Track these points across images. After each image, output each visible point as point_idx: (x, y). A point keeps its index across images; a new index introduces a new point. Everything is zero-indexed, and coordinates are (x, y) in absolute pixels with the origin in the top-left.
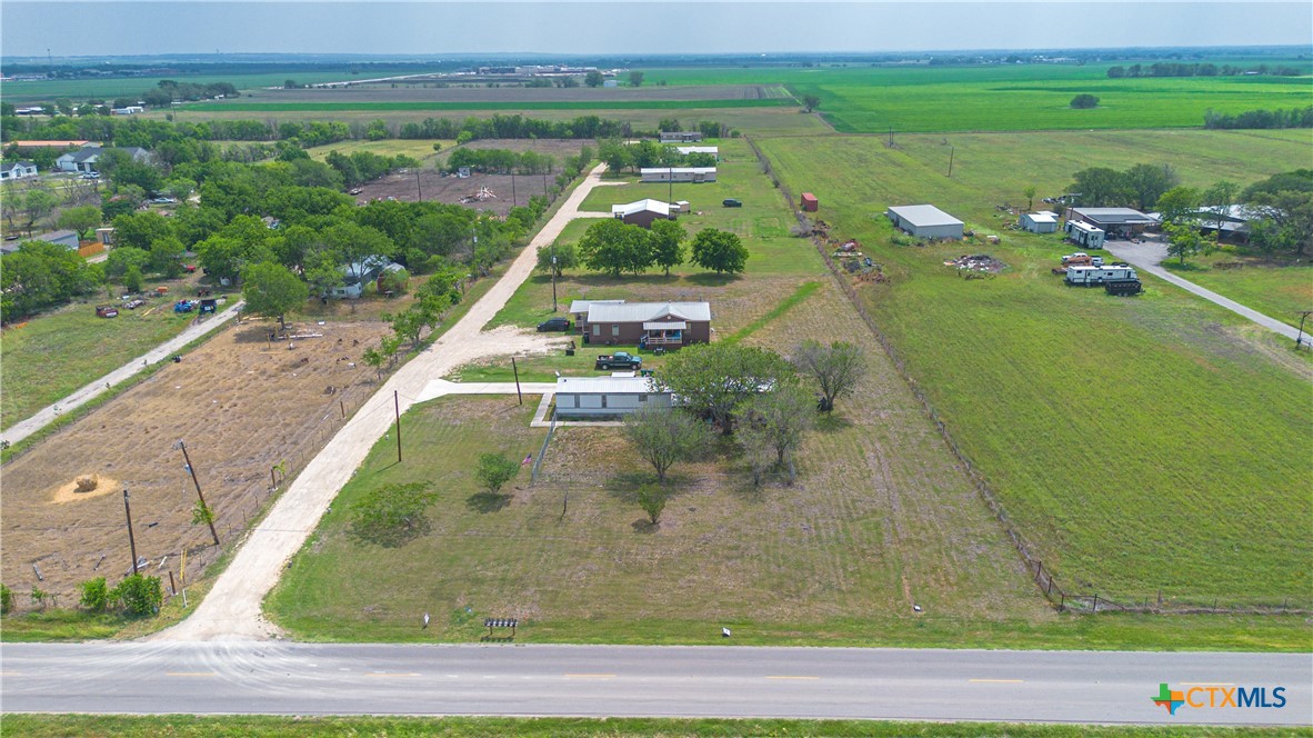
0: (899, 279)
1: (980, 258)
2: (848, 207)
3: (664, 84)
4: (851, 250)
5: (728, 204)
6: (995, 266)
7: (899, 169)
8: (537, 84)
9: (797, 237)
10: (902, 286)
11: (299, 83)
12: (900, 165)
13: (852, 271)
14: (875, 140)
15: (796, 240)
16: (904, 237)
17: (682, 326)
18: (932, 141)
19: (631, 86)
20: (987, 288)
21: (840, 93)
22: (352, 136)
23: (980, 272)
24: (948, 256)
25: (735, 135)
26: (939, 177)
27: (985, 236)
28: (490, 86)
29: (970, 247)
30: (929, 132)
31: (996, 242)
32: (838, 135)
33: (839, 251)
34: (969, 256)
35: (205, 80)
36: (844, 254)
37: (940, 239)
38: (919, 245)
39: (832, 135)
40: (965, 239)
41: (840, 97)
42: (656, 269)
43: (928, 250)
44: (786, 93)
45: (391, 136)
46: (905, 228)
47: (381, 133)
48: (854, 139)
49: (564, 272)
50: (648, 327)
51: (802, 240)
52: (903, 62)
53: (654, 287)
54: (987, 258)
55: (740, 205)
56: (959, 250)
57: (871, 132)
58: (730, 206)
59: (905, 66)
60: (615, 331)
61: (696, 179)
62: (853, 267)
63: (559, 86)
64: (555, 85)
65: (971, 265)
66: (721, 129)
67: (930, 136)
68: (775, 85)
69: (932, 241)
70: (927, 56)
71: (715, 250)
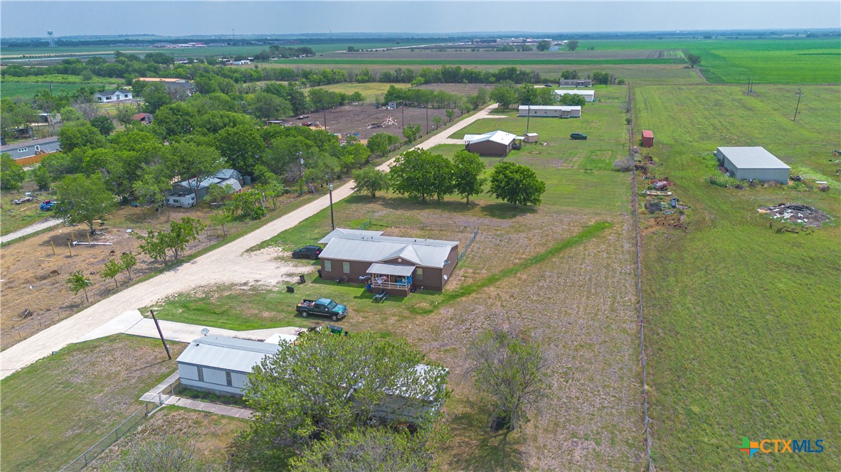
0: (699, 225)
1: (798, 209)
2: (683, 145)
3: (592, 49)
4: (663, 188)
5: (575, 137)
6: (816, 219)
7: (748, 112)
8: (504, 49)
9: (618, 171)
10: (699, 235)
11: (356, 49)
12: (750, 109)
13: (652, 212)
14: (736, 89)
15: (618, 173)
16: (724, 178)
17: (407, 271)
18: (788, 91)
19: (569, 50)
20: (799, 245)
21: (724, 55)
22: (349, 80)
23: (796, 224)
24: (765, 204)
25: (621, 83)
26: (784, 121)
27: (814, 181)
28: (473, 51)
29: (794, 193)
30: (788, 83)
31: (825, 190)
32: (707, 84)
33: (649, 189)
34: (788, 204)
35: (296, 47)
36: (654, 193)
37: (762, 182)
38: (738, 187)
39: (702, 84)
40: (791, 183)
41: (723, 57)
42: (456, 197)
43: (746, 194)
44: (681, 54)
45: (374, 81)
46: (729, 168)
47: (367, 78)
48: (719, 87)
49: (378, 194)
50: (374, 269)
51: (622, 174)
52: (785, 36)
53: (446, 214)
54: (807, 208)
55: (585, 138)
56: (780, 195)
57: (738, 83)
58: (576, 139)
59: (786, 39)
60: (346, 269)
61: (563, 115)
62: (654, 208)
63: (519, 51)
64: (516, 50)
65: (787, 215)
66: (610, 78)
67: (788, 87)
68: (675, 49)
69: (752, 185)
70: (805, 32)
71: (508, 184)
